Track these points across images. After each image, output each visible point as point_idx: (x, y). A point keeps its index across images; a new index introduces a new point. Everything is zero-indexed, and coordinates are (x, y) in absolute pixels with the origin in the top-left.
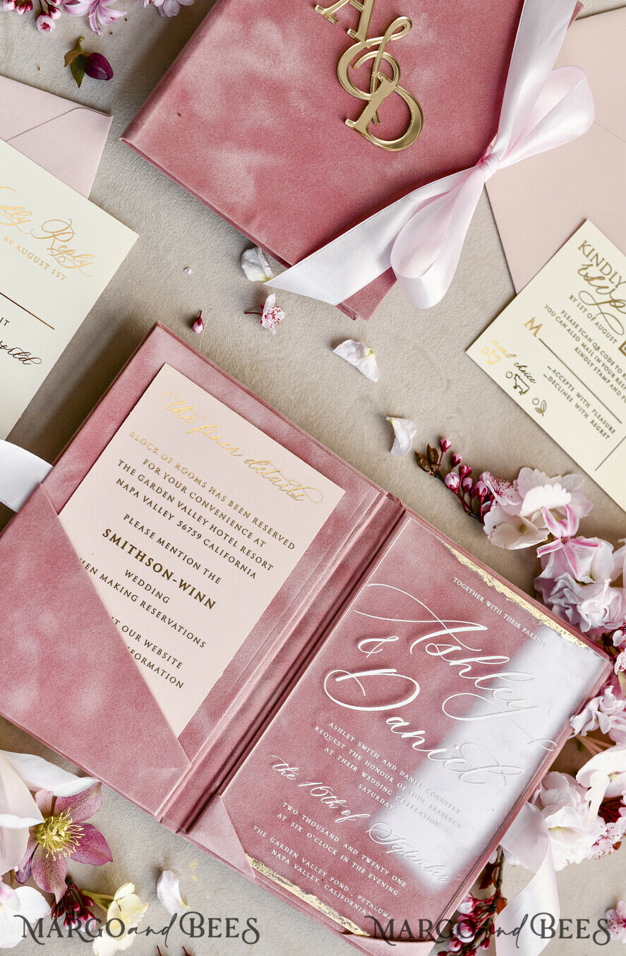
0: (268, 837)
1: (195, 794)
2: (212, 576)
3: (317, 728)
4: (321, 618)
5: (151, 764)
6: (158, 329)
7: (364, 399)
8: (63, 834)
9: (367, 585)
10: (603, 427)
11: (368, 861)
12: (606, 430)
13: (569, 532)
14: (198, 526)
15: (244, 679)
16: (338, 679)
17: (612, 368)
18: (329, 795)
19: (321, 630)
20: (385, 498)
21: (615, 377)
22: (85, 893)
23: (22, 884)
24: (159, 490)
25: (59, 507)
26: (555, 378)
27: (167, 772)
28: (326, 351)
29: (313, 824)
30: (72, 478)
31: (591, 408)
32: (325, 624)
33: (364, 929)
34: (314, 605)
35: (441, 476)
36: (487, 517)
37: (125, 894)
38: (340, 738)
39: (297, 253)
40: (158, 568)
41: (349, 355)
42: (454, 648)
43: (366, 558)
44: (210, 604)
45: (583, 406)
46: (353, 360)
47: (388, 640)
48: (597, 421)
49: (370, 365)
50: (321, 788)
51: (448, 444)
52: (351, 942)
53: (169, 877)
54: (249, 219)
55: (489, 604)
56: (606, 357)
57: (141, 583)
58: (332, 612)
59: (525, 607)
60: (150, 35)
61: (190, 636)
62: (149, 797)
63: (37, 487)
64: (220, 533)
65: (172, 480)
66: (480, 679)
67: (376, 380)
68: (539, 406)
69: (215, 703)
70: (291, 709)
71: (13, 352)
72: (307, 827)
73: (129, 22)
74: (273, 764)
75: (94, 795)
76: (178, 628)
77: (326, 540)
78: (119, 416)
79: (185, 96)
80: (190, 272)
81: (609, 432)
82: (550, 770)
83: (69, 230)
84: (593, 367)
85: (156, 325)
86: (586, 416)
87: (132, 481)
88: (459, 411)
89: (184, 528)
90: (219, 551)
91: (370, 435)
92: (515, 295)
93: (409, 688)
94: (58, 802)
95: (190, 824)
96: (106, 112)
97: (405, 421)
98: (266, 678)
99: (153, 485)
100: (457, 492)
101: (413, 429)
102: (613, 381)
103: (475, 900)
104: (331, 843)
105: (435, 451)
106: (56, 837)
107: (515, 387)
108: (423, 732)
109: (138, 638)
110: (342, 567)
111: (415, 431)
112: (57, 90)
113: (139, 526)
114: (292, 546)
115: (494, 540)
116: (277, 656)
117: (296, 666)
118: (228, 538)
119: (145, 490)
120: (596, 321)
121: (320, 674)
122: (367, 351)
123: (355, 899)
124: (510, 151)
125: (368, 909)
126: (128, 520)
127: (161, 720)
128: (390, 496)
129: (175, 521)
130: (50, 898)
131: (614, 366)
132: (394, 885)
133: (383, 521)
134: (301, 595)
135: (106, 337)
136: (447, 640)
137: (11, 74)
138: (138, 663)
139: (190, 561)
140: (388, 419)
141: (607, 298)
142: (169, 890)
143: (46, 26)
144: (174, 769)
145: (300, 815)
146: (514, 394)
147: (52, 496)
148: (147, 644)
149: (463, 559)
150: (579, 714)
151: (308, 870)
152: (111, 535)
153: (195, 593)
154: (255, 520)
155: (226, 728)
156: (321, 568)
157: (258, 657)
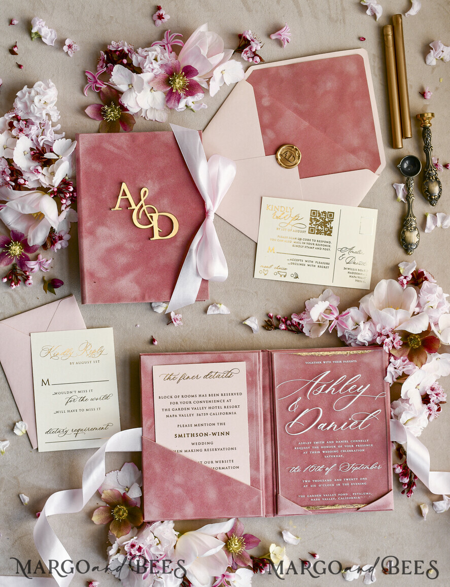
0: (306, 496)
1: (270, 499)
2: (222, 424)
3: (295, 448)
4: (269, 410)
5: (248, 500)
6: (141, 357)
7: (230, 322)
8: (237, 544)
9: (277, 387)
10: (324, 265)
11: (347, 480)
12: (326, 265)
13: (336, 314)
14: (204, 411)
15: (258, 450)
16: (290, 427)
17: (311, 242)
18: (316, 467)
19: (272, 414)
20: (261, 353)
21: (315, 244)
22: (261, 558)
23: (237, 569)
24: (182, 409)
25: (154, 439)
26: (293, 262)
27: (255, 499)
28: (205, 316)
29: (319, 481)
30: (151, 426)
31: (314, 262)
32: (272, 412)
33: (363, 504)
34: (264, 407)
35: (277, 328)
36: (304, 330)
37: (273, 548)
38: (306, 446)
39: (168, 296)
40: (201, 435)
41: (213, 311)
42: (323, 386)
43: (270, 379)
44: (228, 433)
45: (311, 264)
46: (216, 312)
47: (298, 401)
48: (320, 265)
49: (224, 309)
50: (312, 467)
51: (271, 315)
52: (363, 511)
53: (285, 532)
55: (324, 362)
56: (306, 240)
57: (199, 444)
58: (272, 406)
59: (338, 354)
60: (65, 258)
61: (229, 449)
62: (255, 512)
63: (142, 438)
64: (213, 408)
65: (184, 403)
66: (340, 390)
67: (229, 313)
68: (295, 276)
69: (255, 465)
70: (282, 449)
71: (101, 398)
72: (317, 484)
73: (55, 259)
74: (289, 471)
75: (238, 524)
76: (223, 449)
77: (251, 384)
78: (151, 395)
79: (92, 275)
80: (138, 326)
81: (327, 266)
82: (391, 402)
83: (89, 344)
84: (304, 247)
85: (140, 356)
86: (315, 266)
87: (171, 413)
88: (267, 300)
89: (200, 415)
90: (217, 414)
91: (241, 332)
92: (257, 244)
93: (318, 411)
94: (228, 534)
95: (276, 510)
96: (70, 295)
97: (250, 319)
98: (265, 444)
99: (179, 409)
100: (287, 329)
101: (255, 320)
102: (315, 246)
103: (400, 465)
104: (330, 483)
105: (269, 321)
106: (235, 546)
107: (281, 276)
108: (334, 423)
109: (212, 462)
110: (264, 387)
111: (257, 320)
112: (49, 300)
113: (185, 426)
114: (241, 394)
115: (313, 336)
116: (264, 434)
117: (273, 433)
118: (217, 408)
119: (177, 413)
120: (292, 230)
121: (283, 430)
122: (218, 305)
123: (353, 496)
124: (214, 204)
125: (360, 496)
126: (179, 427)
127: (241, 483)
128: (262, 351)
129: (195, 415)
130: (249, 567)
131: (311, 240)
132: (363, 481)
133: (266, 361)
134: (257, 408)
135: (127, 369)
136: (319, 385)
137: (31, 308)
138: (219, 470)
139: (210, 425)
140: (243, 323)
141: (291, 219)
142: (289, 537)
143: (30, 284)
144: (257, 496)
145: (311, 481)
146: (283, 279)
147: (149, 437)
148: (217, 462)
149: (304, 354)
150: (386, 375)
151: (329, 497)
152: (178, 436)
153: (220, 434)
154: (222, 395)
155: (264, 470)
156: (256, 394)
157: (257, 439)
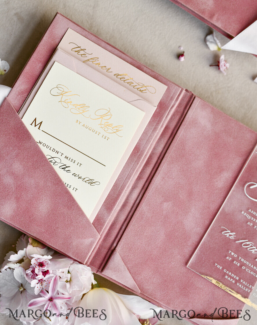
28: (250, 81)
39: (236, 31)
54: (212, 16)
